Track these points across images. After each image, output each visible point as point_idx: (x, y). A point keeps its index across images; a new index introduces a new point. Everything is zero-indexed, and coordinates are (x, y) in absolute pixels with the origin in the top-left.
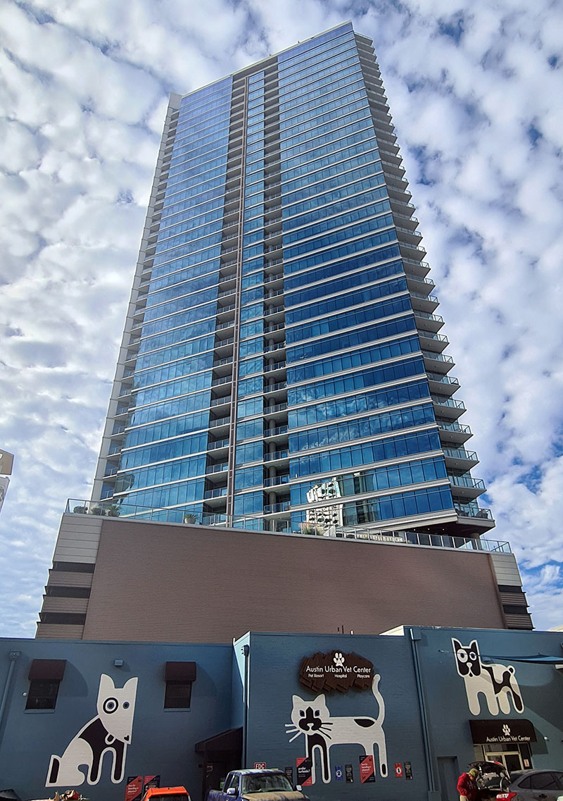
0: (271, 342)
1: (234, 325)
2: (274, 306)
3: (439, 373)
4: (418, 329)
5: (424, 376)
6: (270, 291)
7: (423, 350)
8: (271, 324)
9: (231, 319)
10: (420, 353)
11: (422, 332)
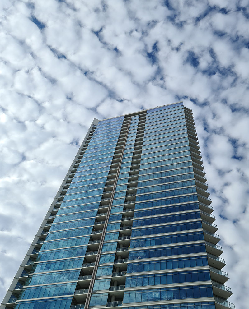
0: (121, 246)
1: (102, 233)
2: (126, 226)
3: (219, 282)
4: (207, 253)
5: (210, 283)
6: (126, 217)
7: (210, 266)
8: (123, 235)
9: (101, 229)
10: (207, 267)
11: (210, 255)
